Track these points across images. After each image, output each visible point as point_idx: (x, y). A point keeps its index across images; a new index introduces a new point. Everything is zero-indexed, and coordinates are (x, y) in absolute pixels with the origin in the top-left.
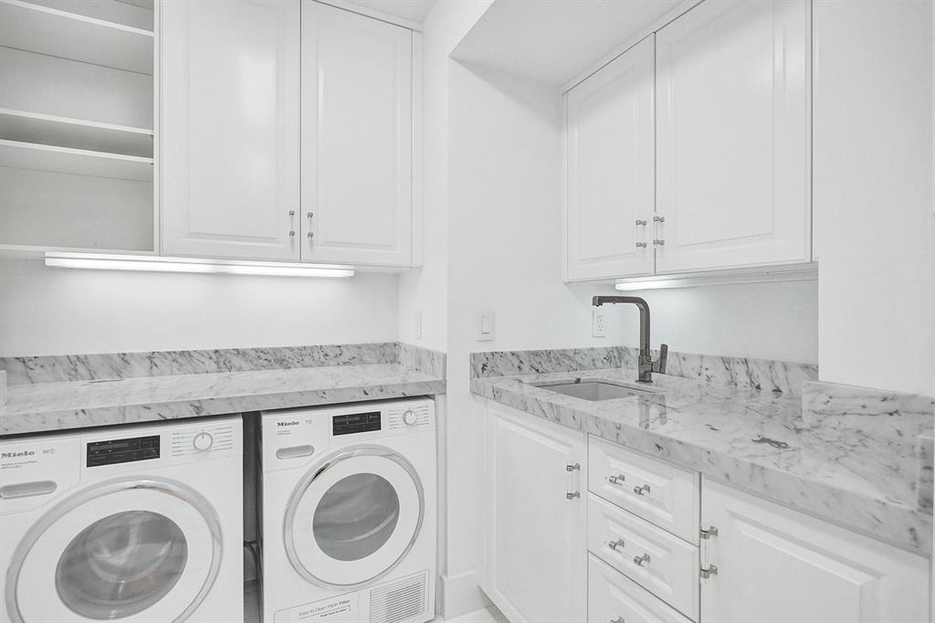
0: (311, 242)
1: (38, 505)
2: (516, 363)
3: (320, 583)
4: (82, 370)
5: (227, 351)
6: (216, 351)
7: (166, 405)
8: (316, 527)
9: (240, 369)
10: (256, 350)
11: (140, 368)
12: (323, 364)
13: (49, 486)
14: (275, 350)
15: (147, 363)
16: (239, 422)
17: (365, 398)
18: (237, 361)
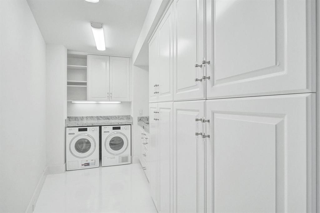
0: (111, 98)
1: (73, 136)
2: (147, 119)
3: (111, 153)
4: (77, 119)
5: (99, 117)
6: (97, 117)
7: (88, 124)
8: (110, 144)
9: (101, 120)
10: (104, 116)
11: (85, 119)
12: (116, 119)
13: (74, 134)
14: (107, 117)
15: (86, 118)
16: (98, 127)
17: (118, 124)
18: (100, 118)
